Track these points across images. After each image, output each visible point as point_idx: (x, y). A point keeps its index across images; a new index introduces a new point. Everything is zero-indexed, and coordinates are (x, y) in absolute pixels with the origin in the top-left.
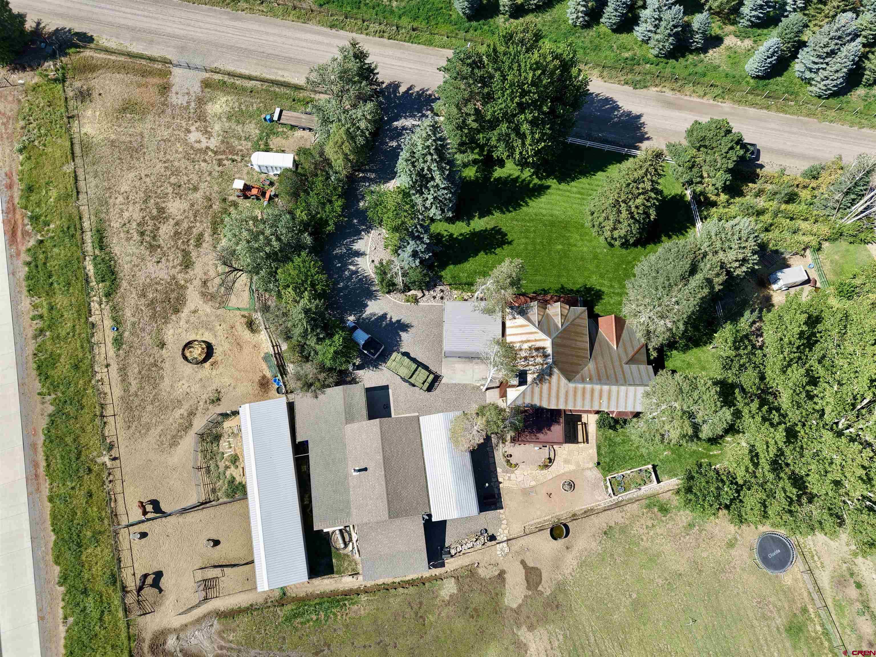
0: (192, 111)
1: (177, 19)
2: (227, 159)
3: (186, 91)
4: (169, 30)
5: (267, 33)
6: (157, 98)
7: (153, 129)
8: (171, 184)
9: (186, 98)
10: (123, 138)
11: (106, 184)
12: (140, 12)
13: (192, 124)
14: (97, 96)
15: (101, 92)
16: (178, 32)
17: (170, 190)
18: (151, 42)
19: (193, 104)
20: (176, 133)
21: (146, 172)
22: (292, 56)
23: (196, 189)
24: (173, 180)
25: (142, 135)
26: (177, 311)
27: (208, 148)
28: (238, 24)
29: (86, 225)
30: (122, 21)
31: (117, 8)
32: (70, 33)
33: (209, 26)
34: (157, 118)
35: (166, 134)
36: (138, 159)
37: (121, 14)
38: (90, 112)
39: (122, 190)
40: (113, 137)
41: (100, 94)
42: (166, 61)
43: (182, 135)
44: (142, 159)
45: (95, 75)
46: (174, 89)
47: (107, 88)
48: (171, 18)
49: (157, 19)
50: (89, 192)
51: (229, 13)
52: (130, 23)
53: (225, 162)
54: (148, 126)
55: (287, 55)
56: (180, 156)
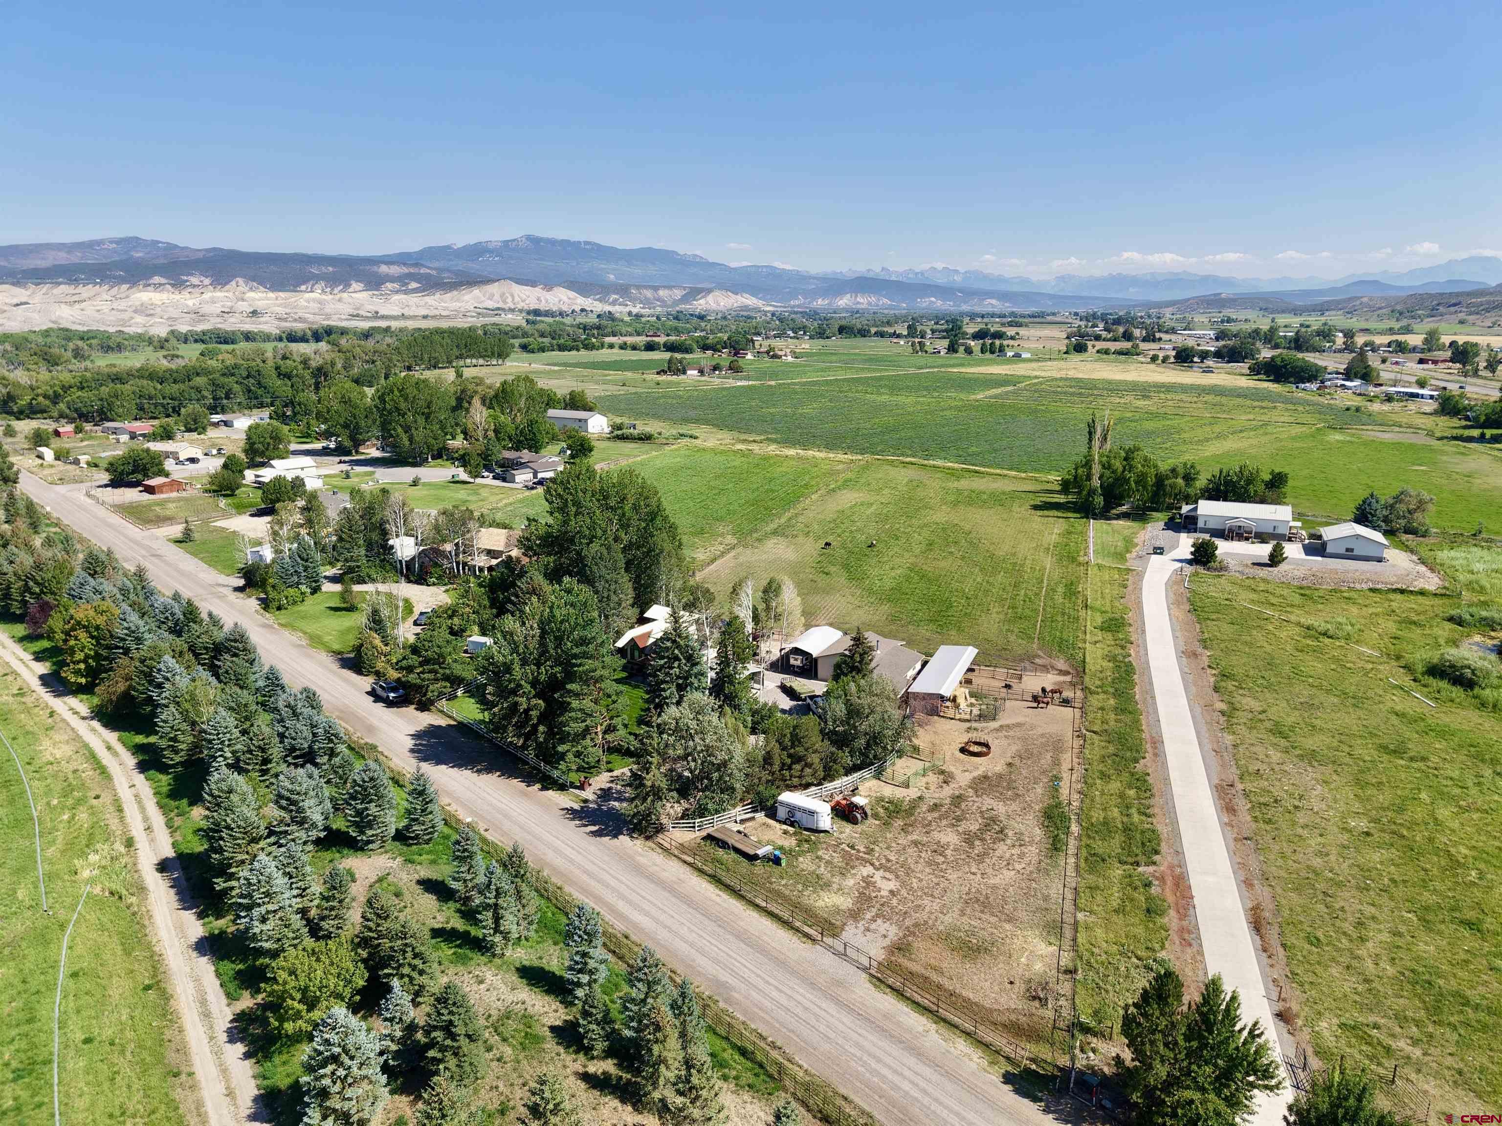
0: (874, 910)
1: (822, 1028)
2: (858, 851)
3: (868, 933)
4: (847, 1019)
5: (692, 945)
6: (918, 944)
7: (942, 913)
8: (945, 857)
9: (873, 926)
10: (993, 919)
11: (1034, 885)
12: (885, 1071)
13: (882, 897)
14: (1017, 982)
15: (1009, 986)
16: (832, 1009)
17: (949, 852)
18: (886, 1016)
19: (868, 916)
20: (910, 897)
21: (972, 877)
22: (685, 907)
23: (915, 843)
24: (941, 859)
25: (963, 913)
26: (986, 777)
27: (878, 869)
28: (724, 977)
29: (1072, 860)
30: (927, 1072)
31: (926, 1101)
32: (1047, 1106)
33: (775, 994)
34: (930, 922)
35: (926, 901)
36: (978, 891)
37: (923, 1084)
38: (1037, 967)
39: (1013, 873)
40: (1008, 926)
41: (1011, 983)
42: (879, 981)
43: (904, 892)
44: (973, 890)
45: (1013, 1017)
46: (887, 942)
47: (996, 988)
48: (832, 1035)
49: (857, 1045)
50: (1061, 886)
51: (726, 1001)
52: (912, 1061)
53: (862, 849)
54: (948, 919)
55: (690, 910)
56: (918, 875)
